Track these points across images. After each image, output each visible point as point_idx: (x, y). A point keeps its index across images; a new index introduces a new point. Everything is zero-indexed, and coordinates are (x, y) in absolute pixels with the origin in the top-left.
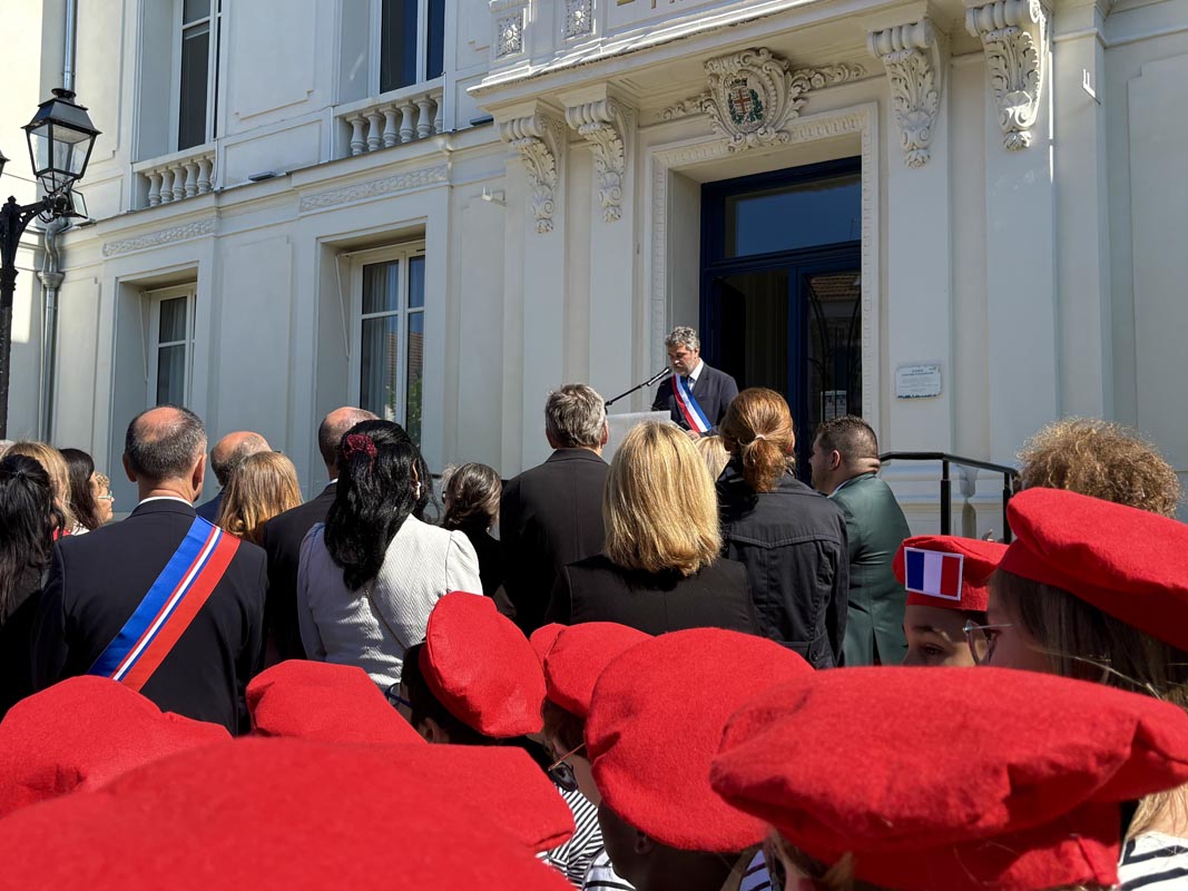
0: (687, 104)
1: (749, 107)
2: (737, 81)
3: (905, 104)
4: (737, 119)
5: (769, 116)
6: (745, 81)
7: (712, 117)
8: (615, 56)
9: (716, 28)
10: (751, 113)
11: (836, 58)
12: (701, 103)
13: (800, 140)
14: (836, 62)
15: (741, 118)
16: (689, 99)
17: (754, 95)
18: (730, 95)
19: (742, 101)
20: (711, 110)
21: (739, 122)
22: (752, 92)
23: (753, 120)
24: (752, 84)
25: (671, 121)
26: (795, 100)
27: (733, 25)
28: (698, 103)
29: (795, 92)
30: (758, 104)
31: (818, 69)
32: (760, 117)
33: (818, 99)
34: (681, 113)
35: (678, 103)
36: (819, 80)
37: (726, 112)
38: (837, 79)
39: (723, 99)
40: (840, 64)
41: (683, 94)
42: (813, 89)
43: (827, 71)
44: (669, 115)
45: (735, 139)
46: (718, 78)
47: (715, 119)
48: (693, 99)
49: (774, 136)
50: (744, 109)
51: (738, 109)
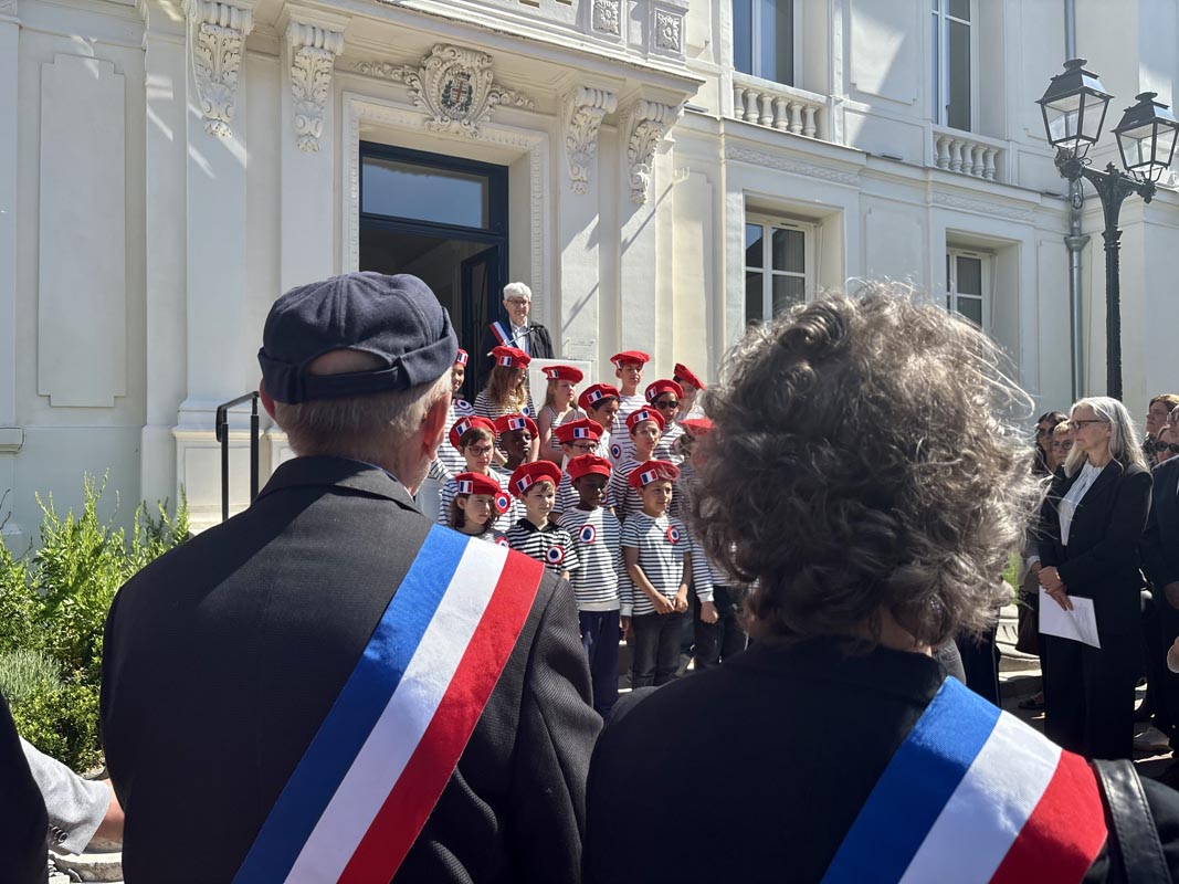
0: (387, 68)
1: (463, 99)
3: (575, 145)
4: (447, 102)
5: (471, 112)
6: (469, 76)
7: (417, 91)
10: (462, 104)
11: (518, 86)
12: (404, 74)
13: (484, 139)
14: (518, 90)
16: (388, 63)
17: (470, 91)
19: (459, 91)
20: (417, 84)
22: (470, 87)
25: (366, 75)
26: (490, 107)
28: (400, 72)
29: (492, 100)
30: (470, 99)
32: (467, 109)
33: (503, 113)
34: (380, 74)
35: (377, 63)
36: (506, 98)
37: (435, 94)
38: (519, 103)
39: (434, 81)
40: (521, 93)
41: (383, 56)
42: (500, 103)
43: (513, 94)
44: (366, 70)
45: (442, 120)
46: (444, 62)
47: (420, 94)
48: (396, 66)
49: (474, 130)
50: (458, 98)
51: (453, 97)
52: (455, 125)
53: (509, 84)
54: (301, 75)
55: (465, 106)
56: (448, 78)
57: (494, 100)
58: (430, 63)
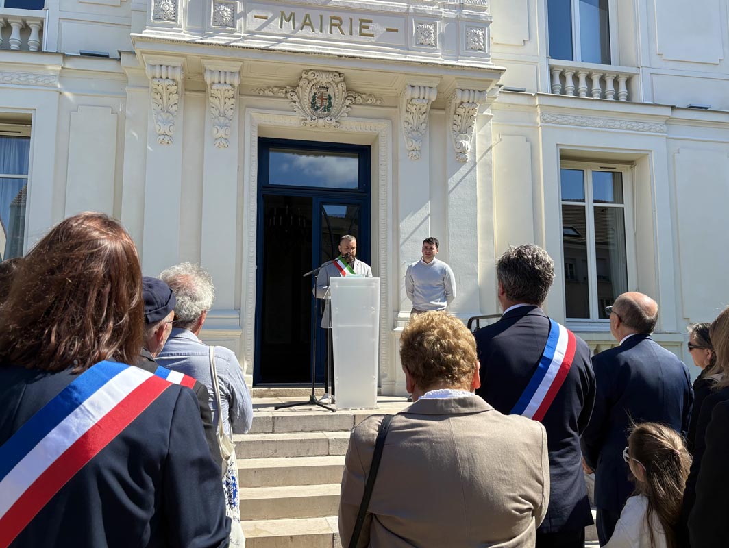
0: (275, 89)
1: (325, 103)
2: (323, 87)
3: (410, 126)
4: (314, 107)
5: (333, 110)
6: (327, 88)
7: (295, 102)
8: (258, 49)
9: (329, 54)
10: (325, 107)
11: (368, 90)
12: (286, 92)
13: (344, 129)
14: (368, 93)
15: (318, 108)
16: (276, 87)
17: (330, 98)
18: (315, 94)
19: (322, 99)
20: (295, 98)
21: (316, 110)
22: (329, 95)
23: (325, 111)
24: (330, 92)
25: (262, 96)
26: (347, 107)
27: (339, 56)
28: (284, 91)
29: (348, 102)
30: (330, 103)
31: (360, 93)
32: (329, 110)
33: (357, 110)
34: (271, 94)
35: (269, 87)
36: (359, 100)
37: (307, 102)
38: (369, 102)
39: (306, 94)
40: (371, 95)
41: (273, 83)
42: (355, 104)
43: (364, 96)
44: (261, 93)
45: (312, 119)
46: (310, 81)
47: (297, 104)
48: (281, 88)
49: (335, 123)
50: (321, 104)
51: (318, 103)
52: (321, 121)
53: (360, 90)
54: (216, 101)
55: (328, 108)
56: (313, 91)
57: (350, 102)
58: (301, 83)
